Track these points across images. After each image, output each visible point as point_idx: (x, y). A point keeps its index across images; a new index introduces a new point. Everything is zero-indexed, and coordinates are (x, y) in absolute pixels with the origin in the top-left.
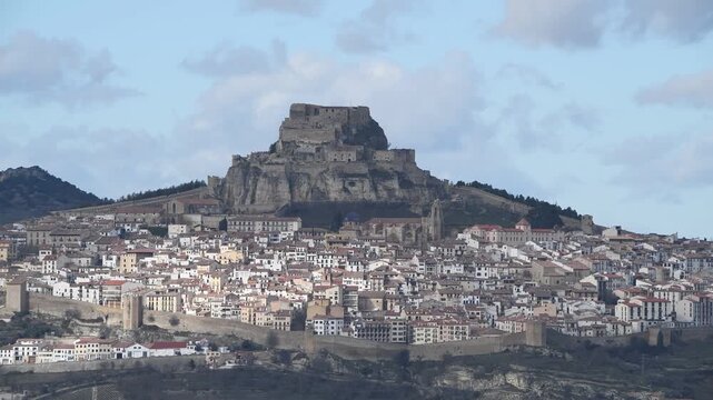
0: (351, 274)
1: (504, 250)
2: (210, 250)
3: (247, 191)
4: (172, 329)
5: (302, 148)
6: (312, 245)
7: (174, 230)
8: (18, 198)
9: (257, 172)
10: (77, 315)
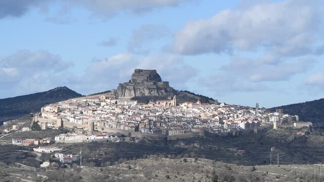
0: (151, 116)
1: (194, 109)
2: (113, 109)
3: (123, 93)
4: (102, 131)
5: (138, 81)
6: (140, 108)
7: (103, 104)
8: (60, 95)
9: (126, 88)
10: (76, 127)
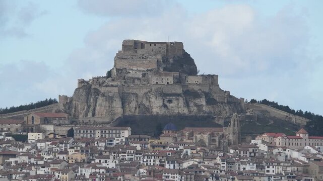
0: (169, 171)
1: (288, 152)
2: (61, 153)
3: (89, 107)
5: (132, 74)
6: (139, 148)
7: (32, 137)
9: (97, 92)
